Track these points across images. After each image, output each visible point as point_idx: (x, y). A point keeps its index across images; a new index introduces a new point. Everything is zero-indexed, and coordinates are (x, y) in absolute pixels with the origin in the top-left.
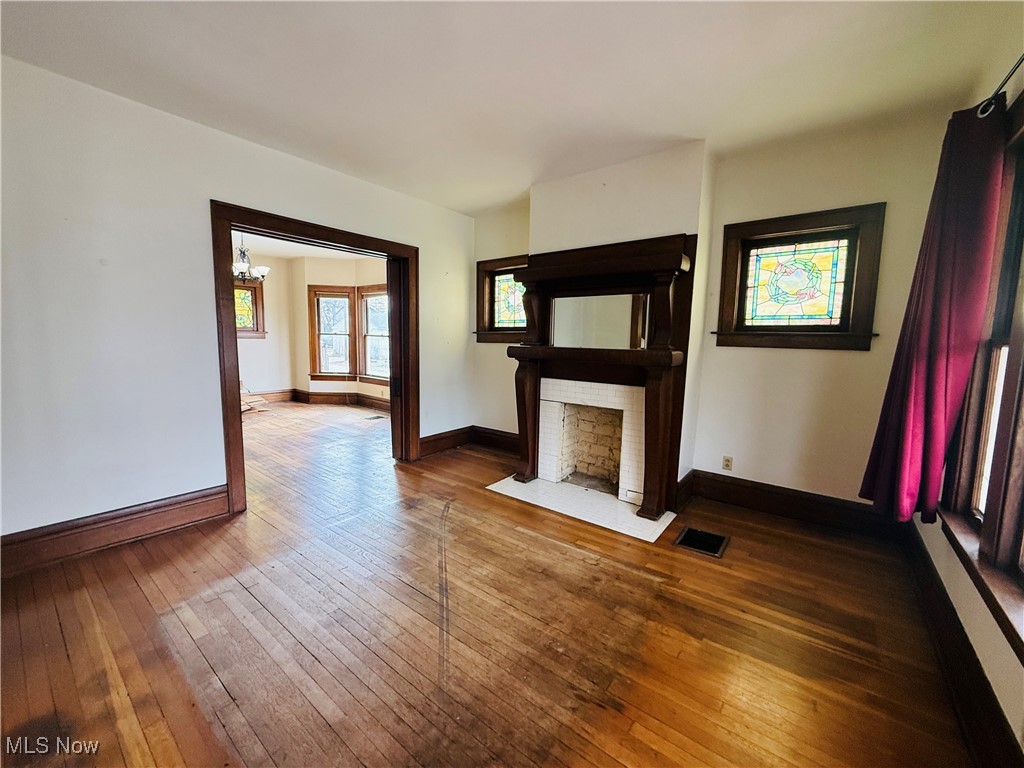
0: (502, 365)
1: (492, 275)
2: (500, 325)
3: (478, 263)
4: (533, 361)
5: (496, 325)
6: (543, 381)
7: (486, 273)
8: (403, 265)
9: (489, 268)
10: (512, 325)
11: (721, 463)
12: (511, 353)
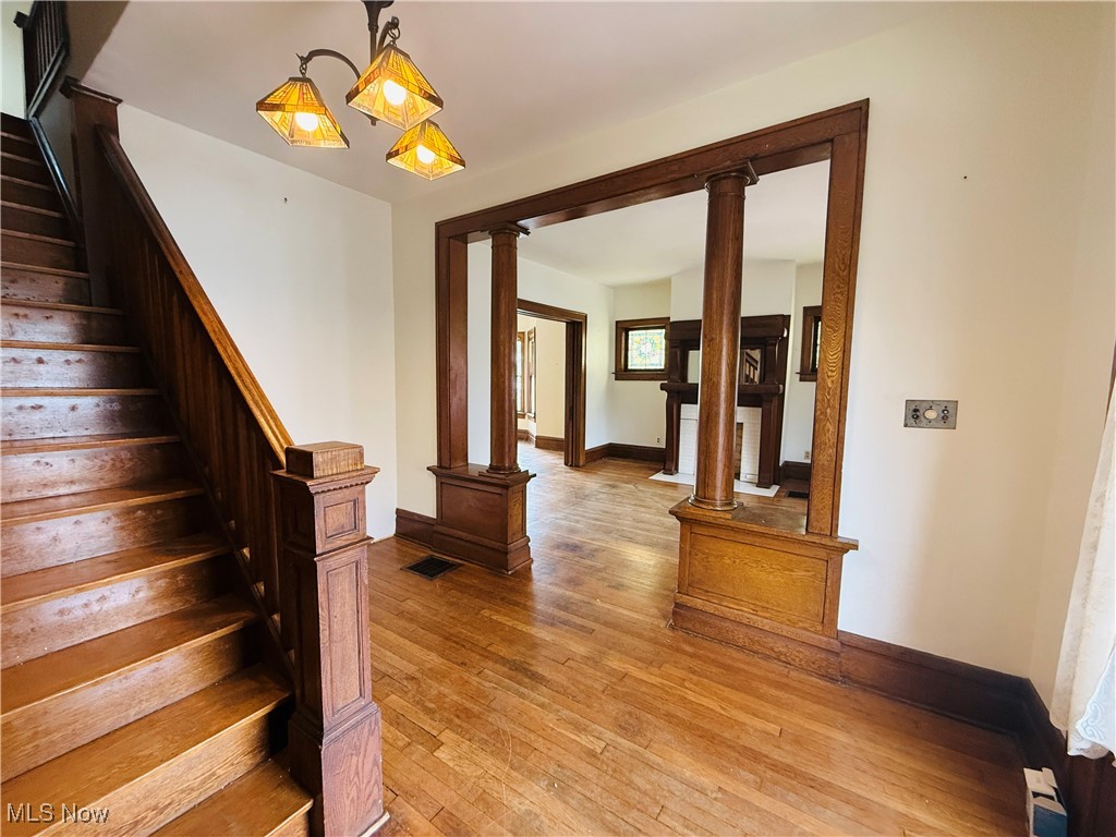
0: (654, 396)
1: (627, 331)
2: (633, 368)
3: (617, 322)
4: (678, 392)
5: (629, 367)
6: (683, 405)
7: (623, 329)
8: (576, 328)
9: (626, 325)
10: (643, 368)
11: (803, 455)
12: (663, 387)
